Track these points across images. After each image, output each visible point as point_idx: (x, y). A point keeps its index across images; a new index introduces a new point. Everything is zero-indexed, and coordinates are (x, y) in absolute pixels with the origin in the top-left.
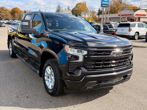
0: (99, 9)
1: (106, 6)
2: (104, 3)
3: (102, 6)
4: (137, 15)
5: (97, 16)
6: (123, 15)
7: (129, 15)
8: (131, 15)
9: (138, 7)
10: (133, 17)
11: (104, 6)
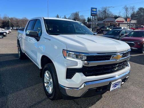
0: (88, 17)
1: (95, 15)
2: (93, 12)
3: (91, 15)
4: (117, 21)
5: (88, 23)
6: (107, 22)
7: (111, 21)
8: (113, 21)
9: (117, 15)
10: (114, 23)
11: (93, 15)
